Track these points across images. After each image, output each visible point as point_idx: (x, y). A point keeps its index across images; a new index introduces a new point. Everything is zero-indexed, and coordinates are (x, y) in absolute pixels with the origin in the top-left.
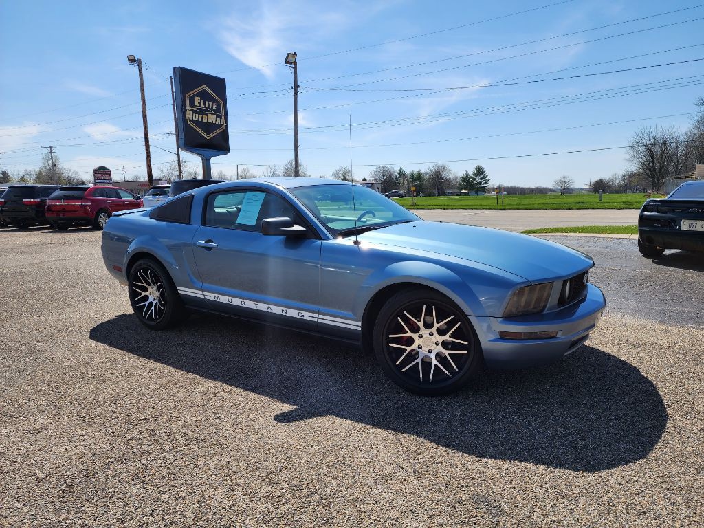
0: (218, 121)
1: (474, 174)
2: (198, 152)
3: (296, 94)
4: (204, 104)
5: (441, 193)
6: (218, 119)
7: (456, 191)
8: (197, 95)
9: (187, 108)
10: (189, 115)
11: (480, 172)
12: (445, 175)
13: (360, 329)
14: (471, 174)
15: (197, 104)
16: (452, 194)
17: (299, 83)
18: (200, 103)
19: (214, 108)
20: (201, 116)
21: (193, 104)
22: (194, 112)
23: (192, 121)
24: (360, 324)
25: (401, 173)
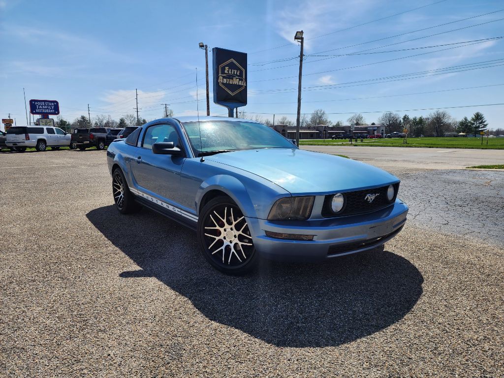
0: (240, 83)
1: (473, 119)
2: (225, 104)
3: (301, 61)
4: (231, 72)
5: (440, 134)
6: (240, 81)
7: (455, 133)
8: (226, 66)
9: (220, 75)
10: (221, 79)
11: (478, 117)
12: (446, 120)
13: (197, 221)
14: (469, 119)
15: (226, 72)
16: (450, 136)
17: (304, 53)
18: (228, 71)
19: (238, 74)
20: (228, 80)
21: (223, 72)
22: (224, 77)
23: (223, 83)
24: (198, 218)
25: (406, 118)
